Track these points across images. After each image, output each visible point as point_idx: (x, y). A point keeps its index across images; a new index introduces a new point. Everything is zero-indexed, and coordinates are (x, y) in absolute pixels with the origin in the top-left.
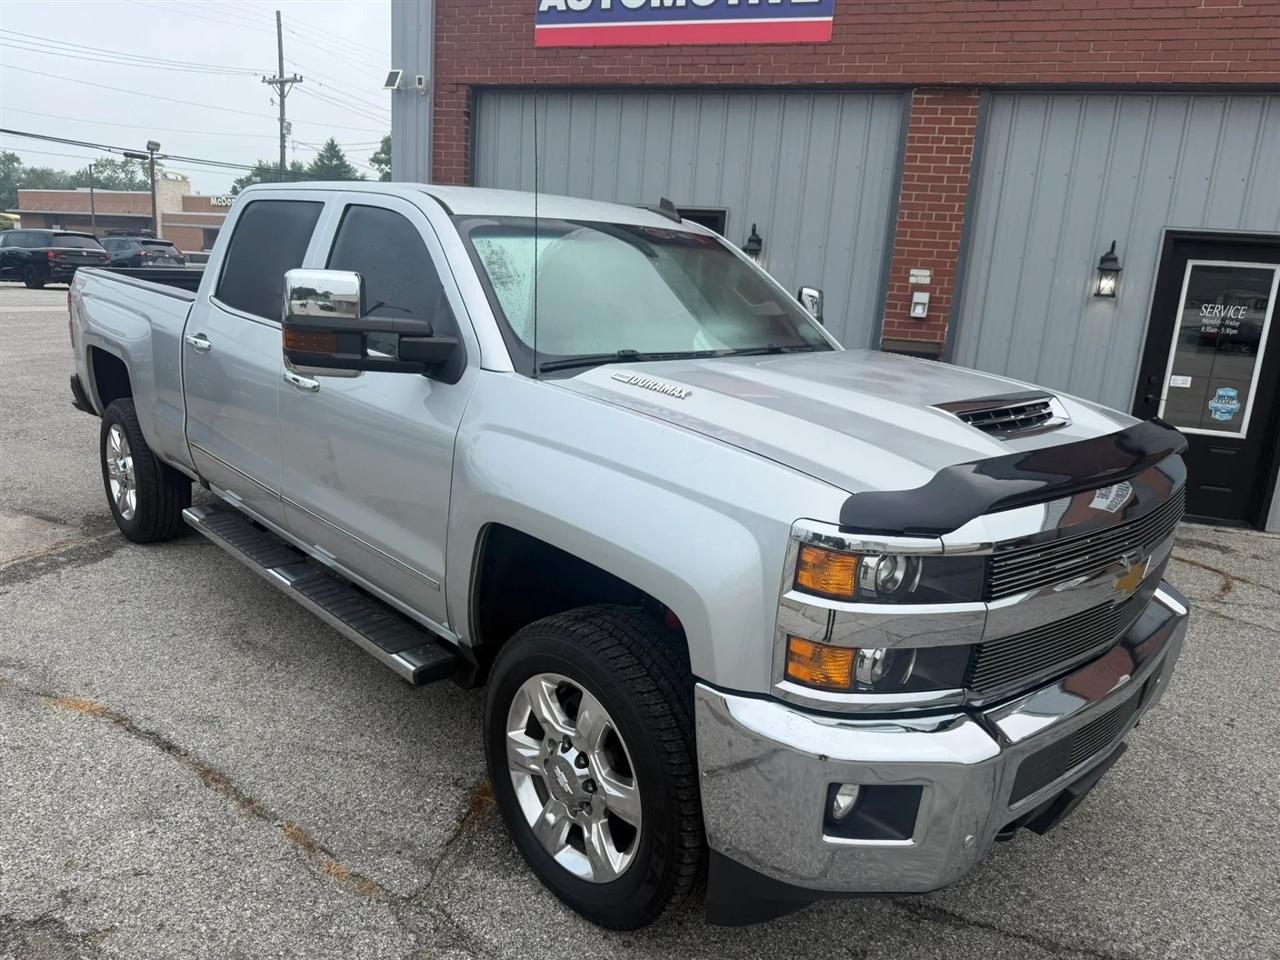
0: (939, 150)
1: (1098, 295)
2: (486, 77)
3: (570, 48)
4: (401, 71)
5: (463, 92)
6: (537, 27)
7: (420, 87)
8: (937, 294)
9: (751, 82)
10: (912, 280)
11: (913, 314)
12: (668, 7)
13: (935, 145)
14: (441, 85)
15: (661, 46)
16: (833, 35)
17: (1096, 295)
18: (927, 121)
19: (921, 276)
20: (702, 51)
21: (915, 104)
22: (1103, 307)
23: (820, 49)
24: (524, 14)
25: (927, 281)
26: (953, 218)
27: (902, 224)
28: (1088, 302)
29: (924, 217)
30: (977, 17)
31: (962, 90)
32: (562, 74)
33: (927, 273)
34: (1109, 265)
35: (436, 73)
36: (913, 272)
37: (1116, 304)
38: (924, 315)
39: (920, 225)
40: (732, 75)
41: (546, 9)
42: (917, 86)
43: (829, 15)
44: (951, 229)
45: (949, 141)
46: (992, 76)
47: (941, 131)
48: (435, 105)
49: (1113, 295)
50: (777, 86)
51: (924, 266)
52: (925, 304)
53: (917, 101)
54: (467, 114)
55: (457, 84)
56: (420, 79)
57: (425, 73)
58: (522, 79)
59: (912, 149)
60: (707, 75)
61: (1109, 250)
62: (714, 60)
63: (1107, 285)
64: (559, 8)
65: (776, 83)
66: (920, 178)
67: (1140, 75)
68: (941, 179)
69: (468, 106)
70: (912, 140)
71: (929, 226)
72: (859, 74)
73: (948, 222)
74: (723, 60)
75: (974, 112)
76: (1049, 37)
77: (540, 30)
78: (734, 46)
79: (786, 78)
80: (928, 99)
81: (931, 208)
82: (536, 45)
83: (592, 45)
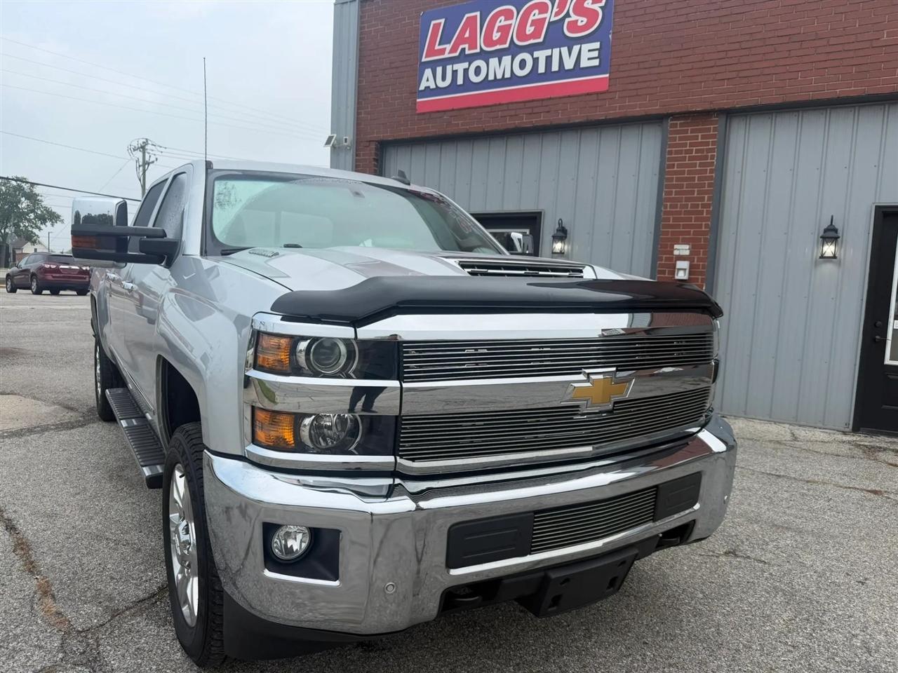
0: (691, 158)
1: (822, 257)
2: (388, 135)
3: (438, 112)
4: (335, 135)
5: (373, 146)
6: (418, 100)
7: (346, 144)
8: (695, 262)
10: (676, 253)
11: (677, 277)
13: (687, 155)
14: (360, 142)
15: (495, 105)
16: (609, 86)
17: (820, 258)
18: (681, 139)
19: (682, 249)
21: (671, 127)
22: (828, 268)
23: (601, 96)
24: (410, 93)
25: (687, 253)
26: (704, 206)
27: (666, 213)
28: (816, 264)
29: (682, 206)
30: (712, 63)
31: (705, 115)
32: (432, 129)
33: (687, 247)
34: (830, 235)
35: (357, 135)
36: (676, 246)
37: (839, 264)
38: (686, 277)
39: (680, 213)
40: (542, 119)
43: (606, 73)
44: (703, 214)
45: (697, 151)
46: (725, 103)
47: (691, 145)
48: (357, 155)
49: (834, 257)
50: (572, 124)
51: (684, 242)
52: (685, 270)
53: (675, 126)
54: (376, 160)
55: (370, 141)
56: (346, 140)
57: (349, 136)
58: (409, 135)
59: (670, 159)
60: (525, 121)
61: (830, 224)
62: (530, 111)
63: (829, 249)
64: (431, 88)
65: (571, 122)
66: (678, 179)
68: (693, 179)
69: (376, 154)
70: (670, 153)
71: (687, 212)
72: (629, 110)
73: (700, 209)
74: (536, 110)
75: (715, 129)
76: (767, 71)
78: (543, 100)
79: (578, 118)
80: (680, 123)
81: (687, 200)
82: (417, 112)
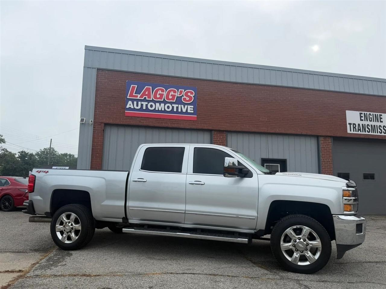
9: (180, 127)
12: (160, 110)
20: (169, 120)
41: (128, 107)
42: (214, 130)
67: (253, 130)
77: (126, 112)
83: (141, 116)
